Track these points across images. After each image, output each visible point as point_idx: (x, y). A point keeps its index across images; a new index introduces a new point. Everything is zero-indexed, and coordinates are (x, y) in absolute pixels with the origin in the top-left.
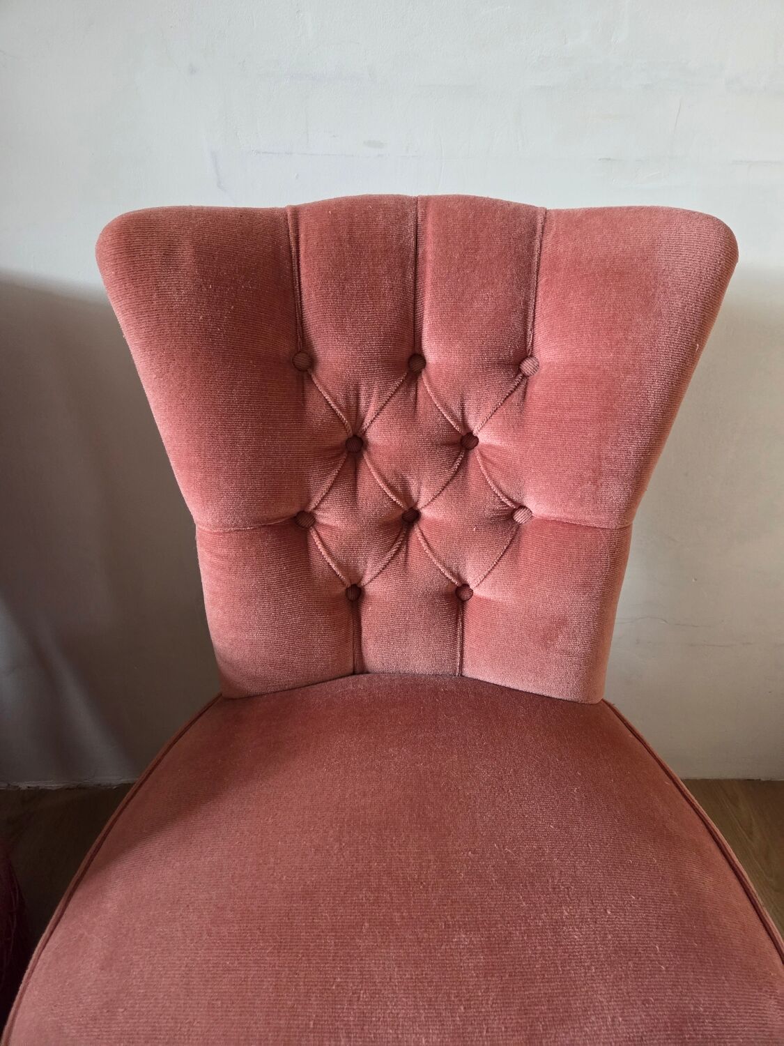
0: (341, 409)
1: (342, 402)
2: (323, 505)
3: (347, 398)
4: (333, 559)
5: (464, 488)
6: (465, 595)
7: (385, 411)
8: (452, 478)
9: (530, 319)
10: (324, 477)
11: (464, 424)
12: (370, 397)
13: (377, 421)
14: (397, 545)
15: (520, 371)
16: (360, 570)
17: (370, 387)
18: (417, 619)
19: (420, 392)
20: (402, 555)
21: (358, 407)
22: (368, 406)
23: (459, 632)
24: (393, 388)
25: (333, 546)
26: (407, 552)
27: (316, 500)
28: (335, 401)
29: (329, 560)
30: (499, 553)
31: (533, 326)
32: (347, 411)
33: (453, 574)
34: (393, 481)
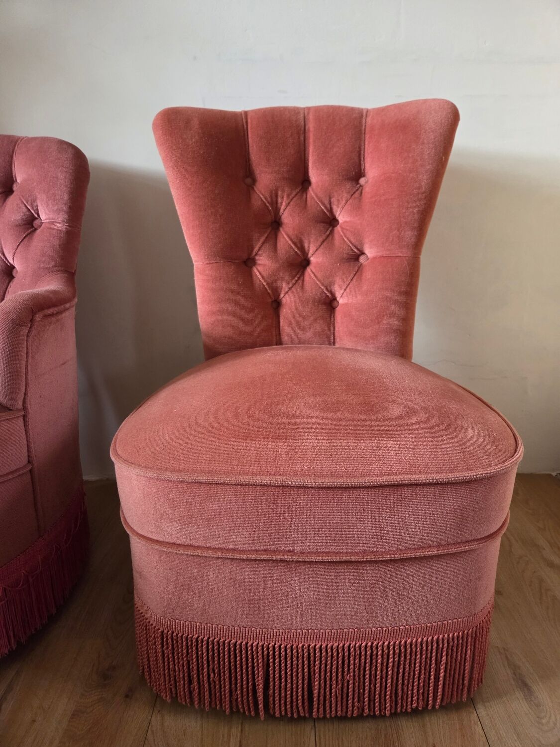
0: (268, 203)
1: (269, 199)
2: (260, 252)
3: (271, 197)
4: (265, 281)
5: (332, 244)
6: (335, 305)
7: (291, 204)
8: (326, 239)
9: (362, 156)
10: (259, 238)
11: (331, 211)
12: (283, 198)
13: (287, 210)
14: (298, 275)
15: (358, 183)
16: (279, 288)
17: (283, 193)
18: (309, 314)
19: (308, 196)
20: (300, 281)
21: (277, 200)
22: (282, 203)
23: (332, 323)
24: (294, 193)
25: (265, 274)
26: (303, 280)
27: (256, 249)
28: (266, 199)
29: (263, 281)
30: (352, 275)
31: (364, 159)
32: (272, 204)
33: (327, 289)
34: (295, 240)
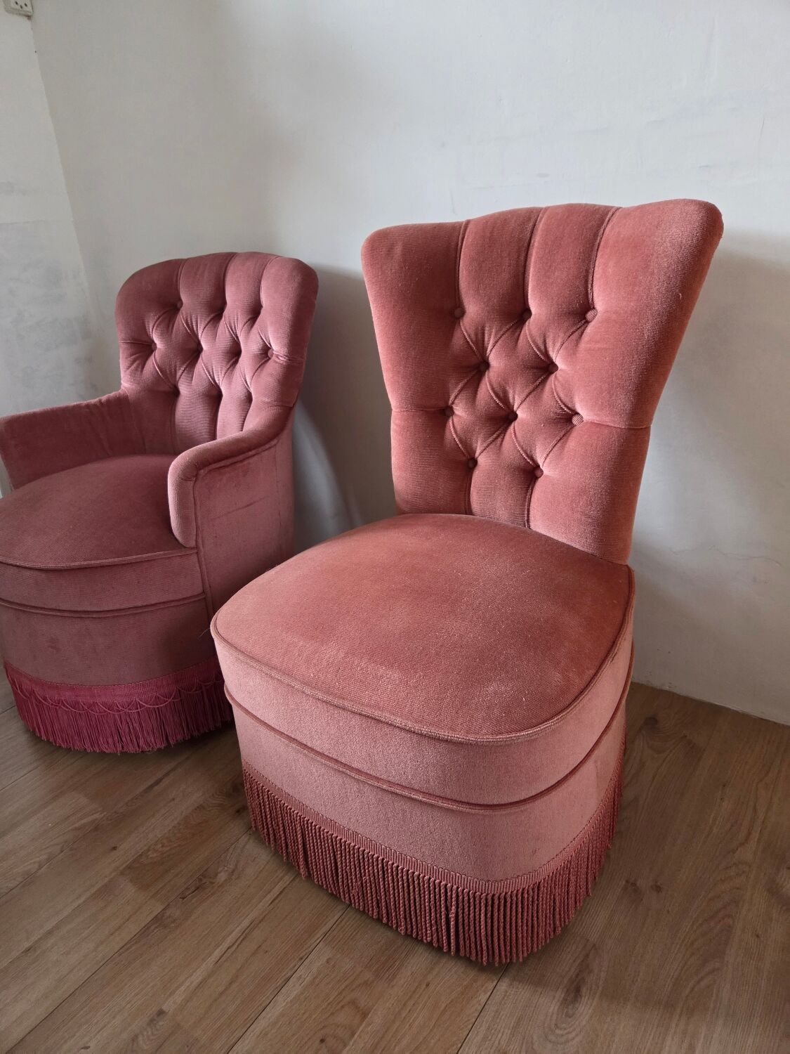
0: (472, 341)
1: (473, 336)
2: (456, 401)
3: (476, 335)
4: (457, 436)
5: (539, 398)
6: (538, 473)
7: (498, 344)
8: (534, 390)
9: (590, 282)
10: (457, 384)
11: (546, 354)
12: (490, 335)
13: (494, 350)
14: (497, 433)
15: (585, 318)
16: (474, 445)
17: (491, 328)
18: (502, 482)
19: (522, 332)
20: (500, 439)
21: (483, 341)
22: (489, 341)
23: (528, 497)
24: (504, 329)
25: (458, 428)
26: (503, 438)
27: (452, 398)
28: (469, 336)
29: (455, 436)
30: (554, 442)
31: (592, 286)
32: (476, 343)
33: (528, 456)
34: (497, 389)
